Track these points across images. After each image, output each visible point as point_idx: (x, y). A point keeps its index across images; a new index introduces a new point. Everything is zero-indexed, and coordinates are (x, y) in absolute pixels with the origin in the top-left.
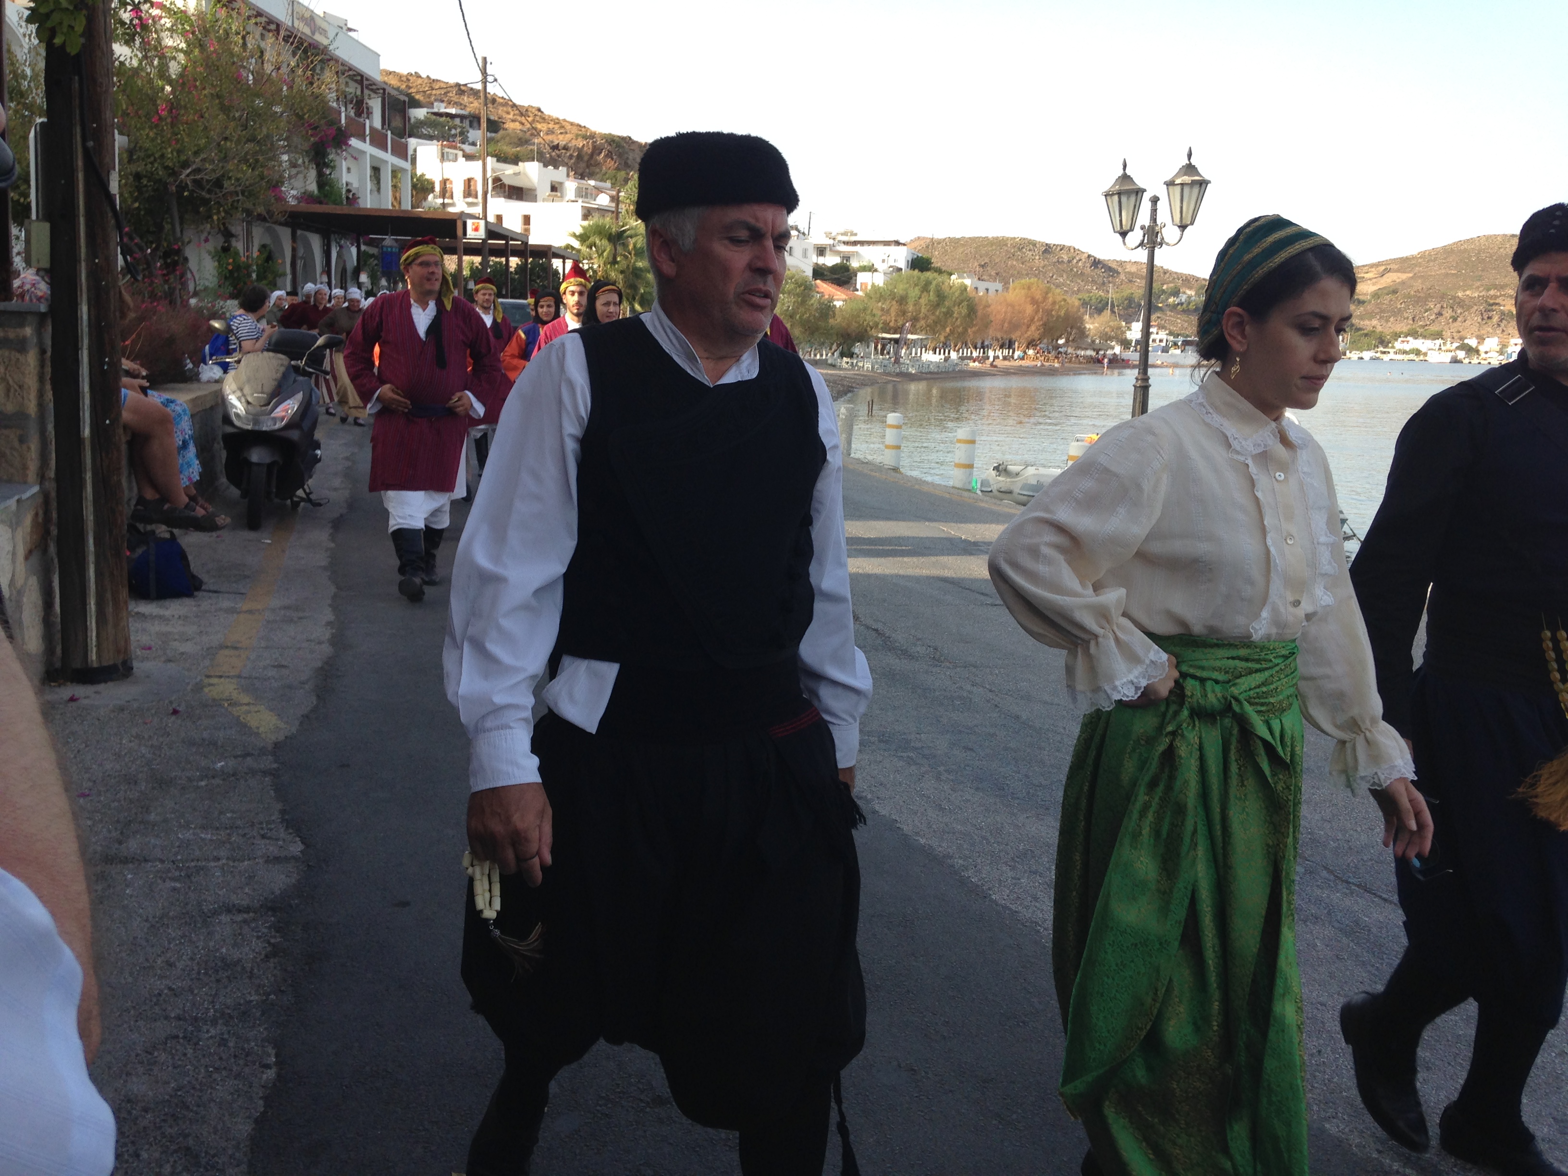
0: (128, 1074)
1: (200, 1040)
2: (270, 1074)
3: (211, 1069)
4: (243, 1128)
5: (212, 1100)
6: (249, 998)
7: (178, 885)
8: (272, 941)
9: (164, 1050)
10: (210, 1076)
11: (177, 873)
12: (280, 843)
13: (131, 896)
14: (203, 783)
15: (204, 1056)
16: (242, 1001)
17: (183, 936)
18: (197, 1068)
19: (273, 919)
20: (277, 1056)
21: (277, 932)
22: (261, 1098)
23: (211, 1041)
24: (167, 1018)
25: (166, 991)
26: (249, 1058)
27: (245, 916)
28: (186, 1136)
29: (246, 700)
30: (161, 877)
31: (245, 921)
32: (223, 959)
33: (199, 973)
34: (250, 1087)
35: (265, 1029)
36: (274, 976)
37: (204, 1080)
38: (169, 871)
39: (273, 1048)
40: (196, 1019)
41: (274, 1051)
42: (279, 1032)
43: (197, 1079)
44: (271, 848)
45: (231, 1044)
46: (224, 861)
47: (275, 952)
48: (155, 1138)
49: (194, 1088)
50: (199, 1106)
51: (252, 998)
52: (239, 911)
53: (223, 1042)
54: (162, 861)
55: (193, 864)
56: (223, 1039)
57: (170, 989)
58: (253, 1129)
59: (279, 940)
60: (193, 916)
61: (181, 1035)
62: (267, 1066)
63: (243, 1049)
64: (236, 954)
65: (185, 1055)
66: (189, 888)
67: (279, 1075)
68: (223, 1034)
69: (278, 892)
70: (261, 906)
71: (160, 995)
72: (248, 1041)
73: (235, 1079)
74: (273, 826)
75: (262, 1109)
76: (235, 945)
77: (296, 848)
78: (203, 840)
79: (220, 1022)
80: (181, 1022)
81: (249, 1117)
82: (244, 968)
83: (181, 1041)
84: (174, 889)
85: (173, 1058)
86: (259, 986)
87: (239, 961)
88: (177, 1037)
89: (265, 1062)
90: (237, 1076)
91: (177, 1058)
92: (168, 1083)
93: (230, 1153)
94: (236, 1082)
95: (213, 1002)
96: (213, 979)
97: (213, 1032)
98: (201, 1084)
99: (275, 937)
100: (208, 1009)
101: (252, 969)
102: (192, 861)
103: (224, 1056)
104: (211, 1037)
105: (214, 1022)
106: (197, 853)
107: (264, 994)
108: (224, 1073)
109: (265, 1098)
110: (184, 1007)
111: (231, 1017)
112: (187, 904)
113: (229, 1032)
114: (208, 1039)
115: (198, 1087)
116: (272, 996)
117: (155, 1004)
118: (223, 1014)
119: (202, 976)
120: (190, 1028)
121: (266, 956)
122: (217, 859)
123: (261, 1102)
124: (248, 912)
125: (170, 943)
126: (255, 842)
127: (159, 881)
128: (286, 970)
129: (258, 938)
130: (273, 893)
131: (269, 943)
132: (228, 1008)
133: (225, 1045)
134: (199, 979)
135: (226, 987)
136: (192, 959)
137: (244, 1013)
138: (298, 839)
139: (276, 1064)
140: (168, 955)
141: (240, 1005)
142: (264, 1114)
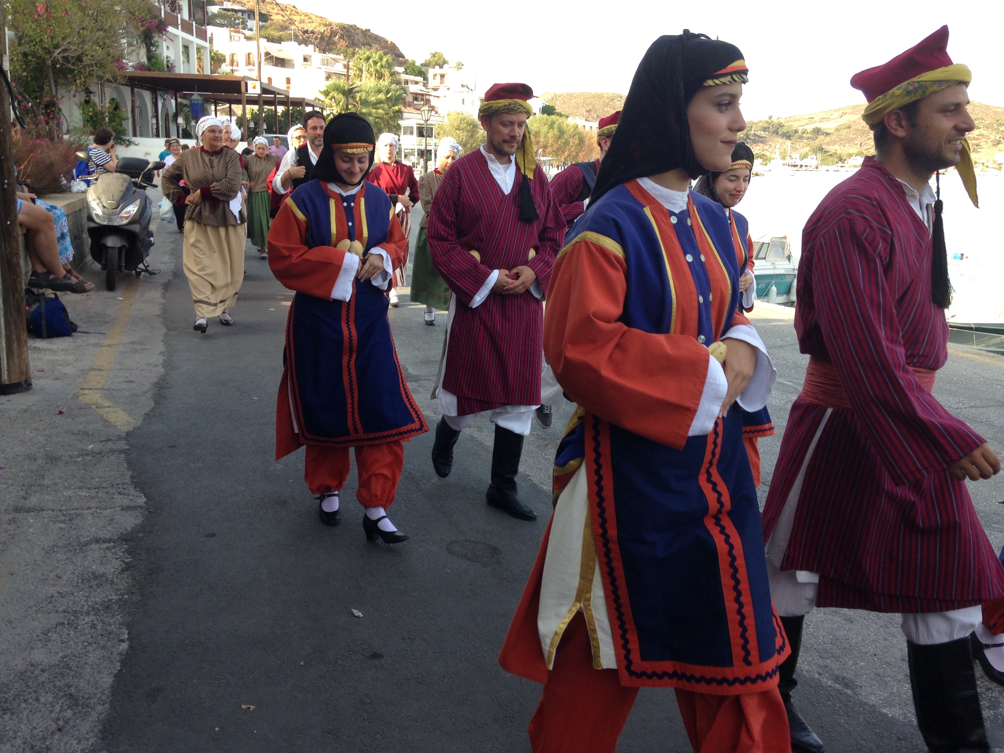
0: (32, 648)
1: (78, 625)
2: (124, 646)
3: (86, 644)
4: (107, 680)
5: (86, 663)
6: (110, 598)
7: (63, 526)
8: (126, 560)
9: (55, 632)
10: (85, 648)
11: (63, 518)
12: (131, 497)
13: (33, 533)
14: (79, 459)
15: (81, 635)
16: (106, 600)
17: (68, 559)
18: (76, 643)
19: (126, 546)
20: (129, 634)
21: (129, 555)
22: (119, 661)
23: (86, 626)
24: (57, 611)
25: (56, 595)
26: (111, 636)
27: (108, 545)
28: (69, 687)
29: (106, 404)
30: (52, 521)
31: (108, 548)
32: (93, 573)
33: (78, 582)
34: (112, 654)
35: (121, 617)
36: (128, 583)
37: (81, 651)
38: (57, 516)
39: (127, 629)
40: (76, 612)
41: (126, 632)
42: (130, 618)
43: (76, 650)
44: (125, 501)
45: (99, 627)
46: (94, 510)
47: (128, 567)
48: (49, 688)
49: (75, 656)
50: (78, 667)
51: (113, 598)
52: (104, 542)
53: (94, 626)
54: (53, 510)
55: (73, 512)
56: (94, 624)
57: (59, 593)
58: (114, 681)
59: (130, 560)
60: (73, 546)
61: (66, 623)
62: (123, 641)
63: (106, 630)
64: (102, 570)
65: (69, 635)
66: (71, 527)
67: (130, 647)
68: (93, 621)
69: (129, 529)
70: (119, 538)
71: (52, 597)
72: (110, 625)
73: (102, 650)
74: (126, 487)
75: (119, 668)
76: (101, 564)
77: (141, 500)
78: (80, 496)
79: (92, 613)
80: (66, 614)
81: (110, 674)
82: (107, 578)
83: (66, 626)
84: (61, 528)
85: (61, 637)
86: (117, 590)
87: (104, 574)
88: (63, 624)
89: (121, 638)
90: (103, 647)
91: (63, 637)
92: (58, 653)
93: (98, 696)
94: (102, 652)
95: (87, 601)
96: (87, 586)
97: (87, 619)
98: (79, 653)
99: (127, 558)
100: (83, 605)
101: (113, 579)
102: (73, 509)
103: (94, 635)
104: (86, 623)
105: (88, 614)
106: (76, 505)
107: (120, 595)
108: (94, 646)
109: (121, 661)
110: (68, 604)
111: (99, 610)
112: (70, 538)
113: (98, 620)
114: (84, 625)
115: (77, 655)
116: (126, 596)
117: (50, 603)
118: (94, 608)
119: (79, 584)
120: (72, 618)
121: (122, 571)
122: (89, 508)
123: (119, 664)
124: (110, 542)
125: (59, 563)
126: (114, 497)
127: (51, 524)
128: (134, 579)
129: (117, 559)
130: (126, 530)
131: (123, 561)
132: (97, 604)
133: (95, 628)
134: (77, 586)
135: (96, 591)
136: (73, 573)
137: (107, 607)
138: (142, 494)
139: (128, 639)
140: (58, 571)
141: (105, 602)
142: (121, 670)
